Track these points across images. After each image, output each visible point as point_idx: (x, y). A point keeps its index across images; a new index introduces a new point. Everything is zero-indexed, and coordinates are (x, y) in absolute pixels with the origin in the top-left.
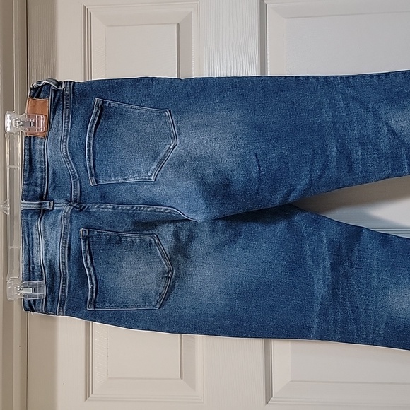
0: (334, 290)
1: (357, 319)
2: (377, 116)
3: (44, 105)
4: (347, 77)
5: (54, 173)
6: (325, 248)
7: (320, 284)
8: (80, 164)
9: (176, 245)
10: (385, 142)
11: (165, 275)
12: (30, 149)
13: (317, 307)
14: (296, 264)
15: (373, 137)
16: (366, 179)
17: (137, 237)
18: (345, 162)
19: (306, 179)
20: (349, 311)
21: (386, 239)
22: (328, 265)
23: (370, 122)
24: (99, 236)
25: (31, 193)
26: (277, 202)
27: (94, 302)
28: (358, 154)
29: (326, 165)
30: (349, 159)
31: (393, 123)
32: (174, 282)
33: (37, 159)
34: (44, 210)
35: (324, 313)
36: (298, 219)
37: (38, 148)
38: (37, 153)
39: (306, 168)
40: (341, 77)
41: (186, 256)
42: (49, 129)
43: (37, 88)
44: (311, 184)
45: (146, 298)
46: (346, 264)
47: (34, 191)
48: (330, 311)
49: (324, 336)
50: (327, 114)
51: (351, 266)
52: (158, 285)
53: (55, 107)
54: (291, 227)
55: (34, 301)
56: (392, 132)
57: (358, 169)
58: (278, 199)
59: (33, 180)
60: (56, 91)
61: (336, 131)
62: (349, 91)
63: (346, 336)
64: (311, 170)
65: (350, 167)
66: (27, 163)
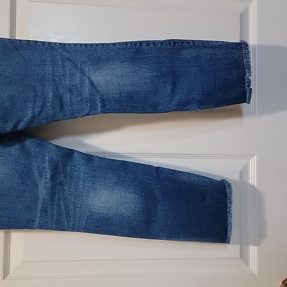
0: (52, 194)
1: (68, 214)
2: (82, 72)
4: (65, 44)
6: (47, 164)
7: (43, 191)
10: (86, 90)
13: (40, 206)
14: (26, 176)
15: (78, 86)
16: (73, 116)
18: (58, 103)
19: (30, 114)
20: (63, 209)
21: (89, 158)
22: (49, 176)
23: (78, 76)
26: (8, 129)
28: (67, 97)
29: (44, 104)
30: (61, 101)
31: (93, 78)
35: (44, 210)
36: (28, 143)
39: (30, 105)
40: (60, 44)
44: (34, 117)
46: (62, 175)
48: (49, 208)
49: (44, 226)
50: (49, 69)
51: (65, 177)
54: (23, 149)
56: (92, 84)
57: (67, 108)
58: (9, 127)
61: (54, 80)
62: (65, 54)
63: (59, 225)
64: (34, 108)
65: (62, 106)
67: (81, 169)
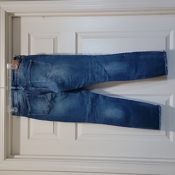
0: (92, 110)
1: (97, 117)
2: (102, 66)
3: (17, 62)
4: (95, 56)
5: (20, 79)
6: (90, 99)
7: (88, 109)
8: (26, 77)
9: (52, 99)
10: (103, 73)
11: (49, 106)
12: (13, 73)
13: (87, 114)
14: (82, 103)
15: (100, 72)
16: (98, 82)
17: (41, 96)
18: (93, 78)
19: (83, 82)
20: (95, 116)
21: (104, 97)
22: (90, 104)
23: (100, 68)
24: (31, 96)
25: (14, 84)
26: (76, 88)
27: (30, 113)
28: (96, 76)
29: (88, 79)
30: (94, 77)
31: (105, 68)
32: (51, 108)
33: (15, 76)
34: (17, 89)
35: (89, 116)
36: (83, 92)
37: (15, 73)
38: (15, 74)
39: (83, 79)
40: (94, 56)
41: (54, 101)
42: (18, 68)
43: (15, 58)
44: (85, 83)
45: (44, 112)
47: (15, 84)
48: (91, 115)
49: (89, 122)
50: (90, 65)
51: (96, 104)
52: (47, 109)
53: (20, 62)
54: (81, 93)
55: (15, 113)
56: (105, 71)
57: (96, 80)
58: (77, 87)
59: (14, 81)
60: (20, 58)
61: (91, 70)
62: (95, 59)
63: (94, 122)
64: (85, 80)
65: (94, 79)
66: (13, 77)
67: (102, 101)
